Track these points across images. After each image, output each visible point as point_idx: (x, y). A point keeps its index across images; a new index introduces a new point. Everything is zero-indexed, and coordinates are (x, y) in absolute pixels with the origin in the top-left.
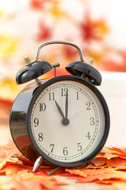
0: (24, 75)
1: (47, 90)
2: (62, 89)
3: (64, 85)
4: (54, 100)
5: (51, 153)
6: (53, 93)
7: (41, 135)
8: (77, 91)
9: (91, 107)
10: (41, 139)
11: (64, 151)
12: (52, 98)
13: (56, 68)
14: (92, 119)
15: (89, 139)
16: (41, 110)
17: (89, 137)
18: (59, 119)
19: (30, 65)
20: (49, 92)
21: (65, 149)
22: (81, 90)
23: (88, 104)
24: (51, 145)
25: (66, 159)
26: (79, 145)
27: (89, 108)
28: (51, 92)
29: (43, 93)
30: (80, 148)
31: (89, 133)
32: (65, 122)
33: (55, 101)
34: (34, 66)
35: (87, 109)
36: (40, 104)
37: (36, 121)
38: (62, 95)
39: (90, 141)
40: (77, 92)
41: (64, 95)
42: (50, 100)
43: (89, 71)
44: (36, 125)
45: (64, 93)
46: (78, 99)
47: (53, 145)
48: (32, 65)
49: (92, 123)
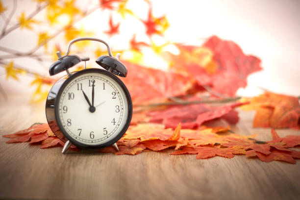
0: (56, 67)
1: (76, 81)
2: (90, 80)
3: (91, 76)
4: (81, 89)
5: (78, 136)
6: (81, 84)
7: (69, 121)
8: (104, 82)
9: (116, 96)
10: (69, 124)
11: (91, 135)
12: (80, 88)
13: (87, 62)
14: (117, 107)
15: (114, 124)
16: (69, 99)
17: (114, 122)
18: (87, 107)
19: (61, 59)
20: (77, 83)
21: (92, 133)
22: (107, 81)
23: (114, 93)
24: (79, 130)
25: (92, 142)
26: (105, 130)
27: (115, 97)
28: (79, 83)
29: (72, 84)
30: (105, 132)
31: (114, 119)
32: (92, 109)
33: (83, 91)
34: (65, 59)
35: (113, 98)
36: (69, 93)
37: (65, 109)
38: (90, 86)
39: (115, 126)
40: (104, 84)
42: (78, 89)
43: (116, 65)
44: (65, 112)
45: (91, 84)
46: (104, 89)
47: (81, 130)
48: (63, 59)
49: (118, 111)
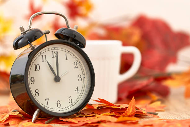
0: (20, 41)
1: (40, 53)
2: (53, 52)
3: (54, 48)
4: (46, 61)
5: (46, 106)
6: (46, 56)
7: (37, 91)
8: (65, 53)
9: (78, 66)
10: (37, 94)
11: (57, 104)
12: (44, 60)
13: (47, 34)
14: (80, 76)
15: (78, 93)
16: (36, 70)
17: (78, 91)
18: (52, 77)
19: (25, 33)
20: (42, 55)
21: (58, 102)
22: (69, 52)
23: (76, 63)
24: (46, 99)
25: (59, 111)
26: (70, 98)
27: (76, 67)
28: (44, 55)
29: (37, 56)
30: (70, 101)
31: (77, 88)
32: (57, 79)
33: (48, 62)
34: (28, 33)
35: (75, 68)
36: (35, 65)
37: (33, 80)
38: (53, 57)
39: (79, 94)
40: (66, 54)
41: (54, 57)
42: (43, 61)
43: (75, 36)
44: (33, 83)
45: (55, 55)
46: (66, 59)
47: (48, 99)
48: (26, 32)
49: (80, 79)
